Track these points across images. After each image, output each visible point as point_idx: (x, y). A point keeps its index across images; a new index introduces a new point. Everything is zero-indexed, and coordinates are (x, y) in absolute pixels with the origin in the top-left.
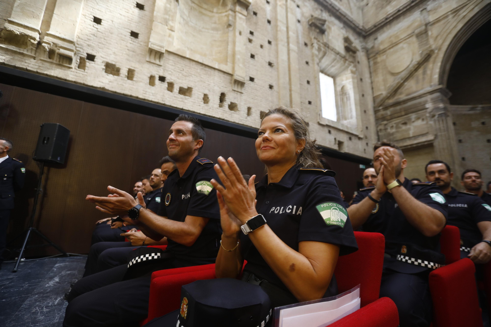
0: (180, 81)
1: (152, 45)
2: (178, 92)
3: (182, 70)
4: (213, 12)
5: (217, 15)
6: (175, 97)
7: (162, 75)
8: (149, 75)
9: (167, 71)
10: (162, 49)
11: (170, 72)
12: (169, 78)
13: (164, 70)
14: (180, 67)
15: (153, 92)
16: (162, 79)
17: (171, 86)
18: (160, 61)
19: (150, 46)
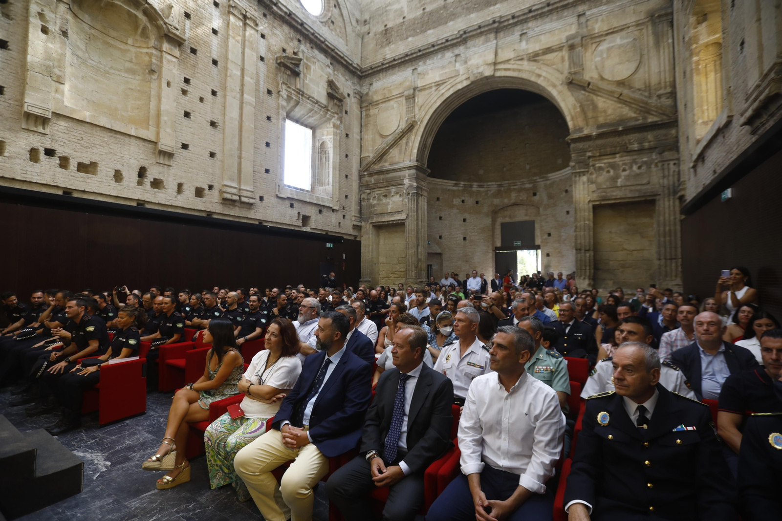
0: (78, 154)
1: (30, 108)
2: (76, 169)
3: (80, 139)
4: (126, 44)
5: (133, 50)
6: (71, 176)
7: (49, 146)
8: (29, 149)
9: (57, 141)
10: (47, 113)
11: (62, 143)
12: (61, 151)
13: (52, 140)
14: (77, 135)
15: (38, 171)
16: (50, 153)
17: (64, 162)
18: (44, 129)
19: (26, 109)
